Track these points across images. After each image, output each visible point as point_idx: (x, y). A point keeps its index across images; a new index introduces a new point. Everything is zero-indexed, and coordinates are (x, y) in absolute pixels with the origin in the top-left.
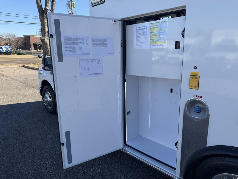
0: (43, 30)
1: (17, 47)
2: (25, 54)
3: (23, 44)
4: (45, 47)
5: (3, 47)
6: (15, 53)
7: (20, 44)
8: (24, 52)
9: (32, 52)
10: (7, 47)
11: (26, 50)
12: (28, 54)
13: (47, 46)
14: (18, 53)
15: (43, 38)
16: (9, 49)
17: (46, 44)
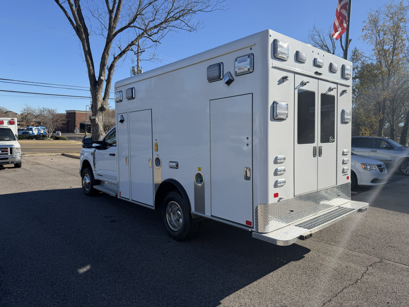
0: (94, 106)
1: (55, 127)
2: (66, 140)
3: (64, 124)
4: (95, 129)
5: (34, 128)
6: (52, 137)
7: (60, 124)
8: (66, 135)
9: (77, 136)
10: (39, 128)
11: (68, 132)
12: (70, 138)
13: (98, 128)
14: (56, 137)
15: (93, 118)
16: (42, 132)
17: (97, 125)
